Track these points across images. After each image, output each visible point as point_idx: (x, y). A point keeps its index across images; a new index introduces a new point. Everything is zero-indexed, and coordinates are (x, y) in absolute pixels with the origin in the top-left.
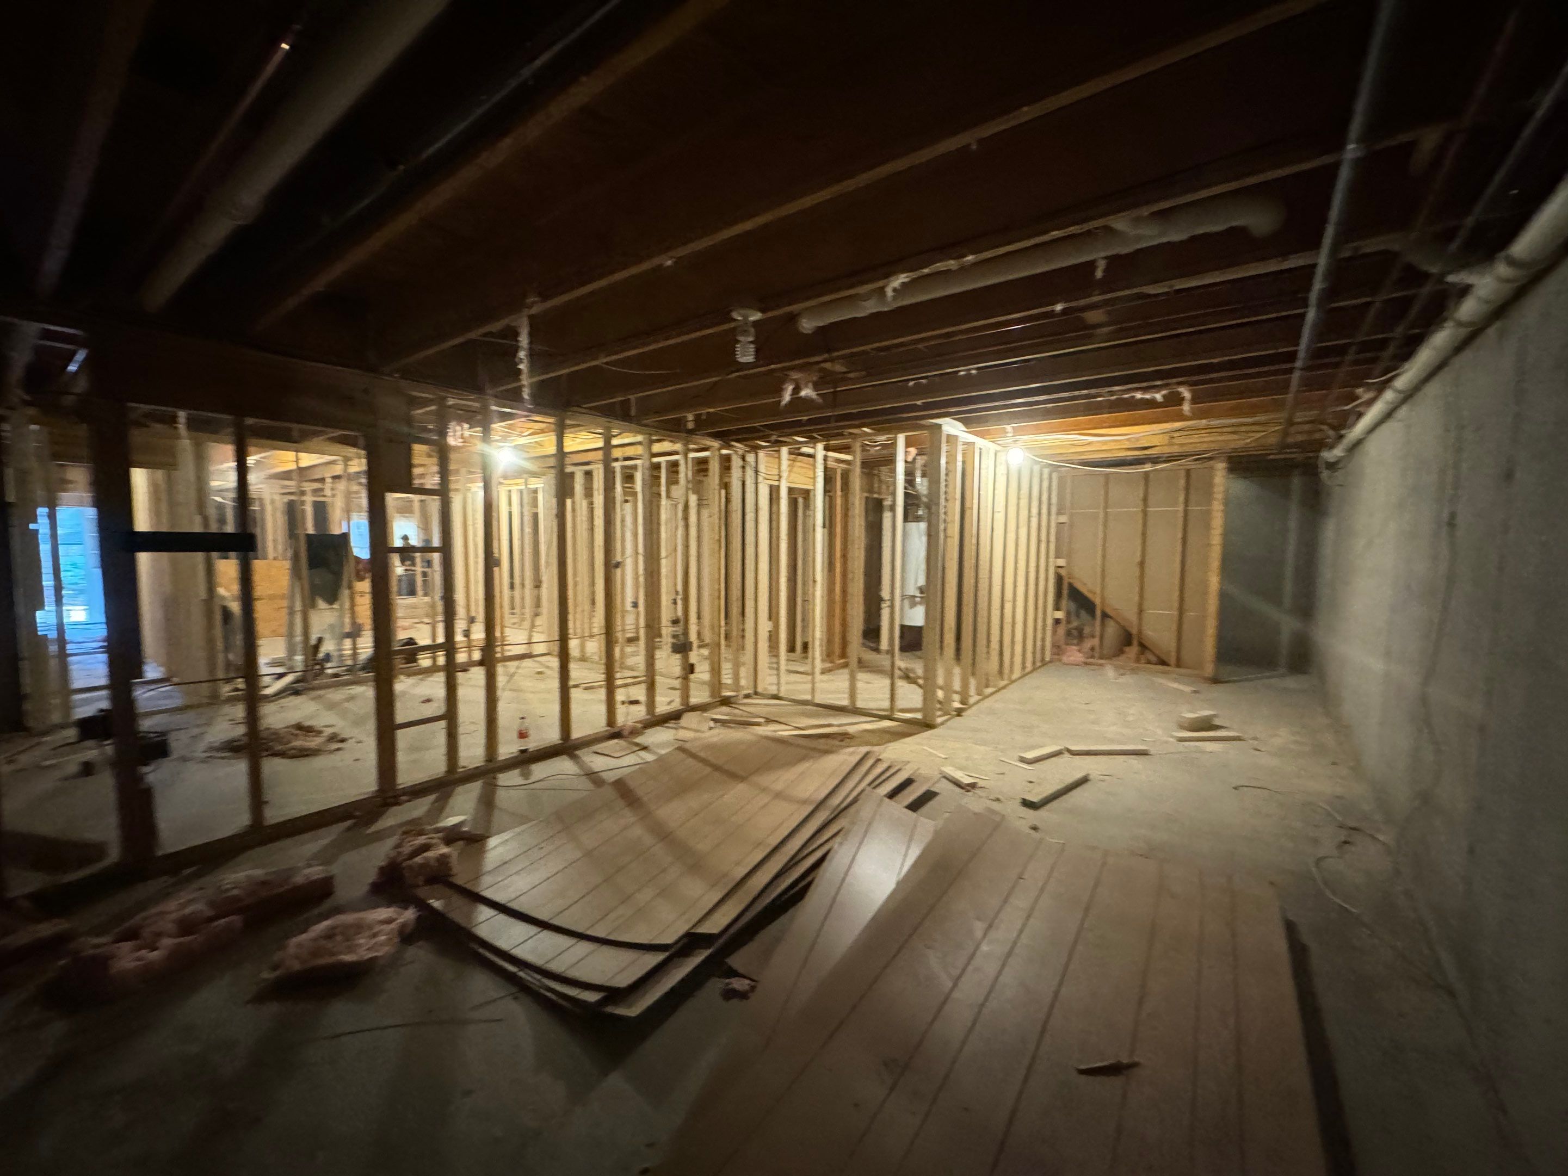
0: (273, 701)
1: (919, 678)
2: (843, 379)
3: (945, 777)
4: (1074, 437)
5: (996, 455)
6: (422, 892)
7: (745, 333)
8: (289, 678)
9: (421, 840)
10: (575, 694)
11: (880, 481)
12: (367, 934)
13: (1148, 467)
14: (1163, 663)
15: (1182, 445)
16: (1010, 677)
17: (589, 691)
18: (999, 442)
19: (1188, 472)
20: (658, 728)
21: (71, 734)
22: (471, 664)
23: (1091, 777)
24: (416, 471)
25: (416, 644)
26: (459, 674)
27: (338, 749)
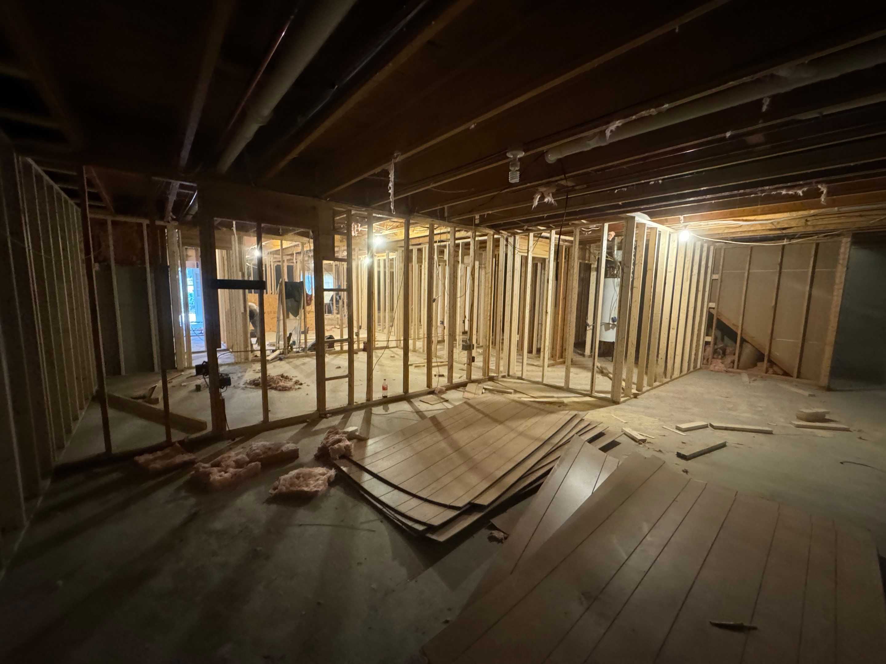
0: (271, 363)
1: (610, 373)
2: (572, 190)
3: (625, 434)
4: (730, 222)
5: (670, 235)
6: (337, 462)
7: (514, 165)
8: (278, 352)
9: (337, 437)
10: (411, 369)
11: (590, 252)
12: (314, 479)
13: (785, 242)
14: (786, 374)
15: (814, 226)
16: (671, 377)
17: (418, 368)
18: (672, 227)
19: (818, 245)
20: (453, 391)
21: (194, 371)
22: (359, 350)
23: (727, 444)
24: (336, 249)
25: (334, 338)
26: (355, 355)
27: (299, 388)
